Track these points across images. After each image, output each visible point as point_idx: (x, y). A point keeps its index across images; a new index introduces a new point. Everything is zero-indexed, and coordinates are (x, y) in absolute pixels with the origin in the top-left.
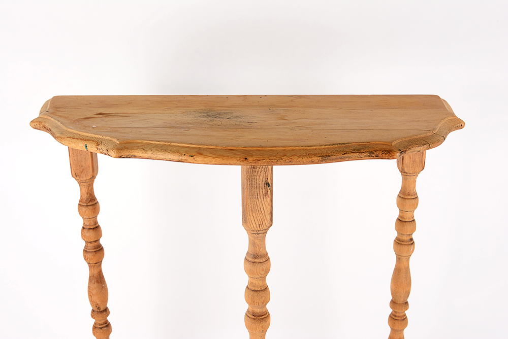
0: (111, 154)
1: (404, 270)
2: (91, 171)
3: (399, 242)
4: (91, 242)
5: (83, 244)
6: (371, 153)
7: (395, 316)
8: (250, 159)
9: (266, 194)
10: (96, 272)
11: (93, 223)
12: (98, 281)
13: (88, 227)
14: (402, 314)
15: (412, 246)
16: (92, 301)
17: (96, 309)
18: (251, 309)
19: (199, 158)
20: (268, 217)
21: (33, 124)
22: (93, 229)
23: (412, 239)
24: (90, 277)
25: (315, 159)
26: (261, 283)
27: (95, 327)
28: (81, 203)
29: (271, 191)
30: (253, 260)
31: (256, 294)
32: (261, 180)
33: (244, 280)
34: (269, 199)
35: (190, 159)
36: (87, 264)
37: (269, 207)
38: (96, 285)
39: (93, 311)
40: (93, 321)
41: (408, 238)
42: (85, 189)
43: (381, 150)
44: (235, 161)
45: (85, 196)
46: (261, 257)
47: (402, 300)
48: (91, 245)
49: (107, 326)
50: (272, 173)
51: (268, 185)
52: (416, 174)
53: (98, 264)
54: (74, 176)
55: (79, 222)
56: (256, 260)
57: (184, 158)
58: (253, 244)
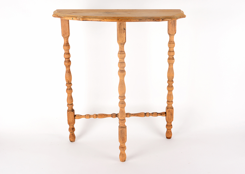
0: (81, 20)
1: (171, 69)
2: (68, 34)
3: (169, 59)
4: (67, 58)
5: (64, 59)
6: (153, 19)
7: (169, 86)
8: (119, 20)
9: (124, 32)
10: (68, 69)
11: (68, 52)
12: (69, 72)
13: (66, 53)
14: (171, 85)
15: (173, 60)
16: (66, 80)
17: (68, 83)
18: (120, 69)
19: (105, 20)
20: (125, 39)
21: (53, 16)
22: (67, 54)
23: (173, 58)
24: (66, 71)
25: (137, 20)
26: (123, 60)
27: (67, 90)
28: (64, 45)
29: (126, 31)
30: (120, 53)
31: (121, 63)
32: (122, 28)
33: (118, 60)
34: (125, 33)
35: (103, 20)
36: (65, 66)
37: (125, 36)
38: (68, 74)
39: (67, 83)
40: (66, 87)
41: (172, 57)
42: (66, 40)
43: (156, 19)
44: (115, 20)
45: (66, 42)
46: (123, 52)
47: (171, 79)
48: (67, 59)
49: (71, 89)
50: (126, 26)
51: (125, 29)
52: (174, 35)
53: (69, 66)
54: (63, 35)
55: (63, 52)
56: (121, 53)
57: (101, 20)
58: (120, 48)
